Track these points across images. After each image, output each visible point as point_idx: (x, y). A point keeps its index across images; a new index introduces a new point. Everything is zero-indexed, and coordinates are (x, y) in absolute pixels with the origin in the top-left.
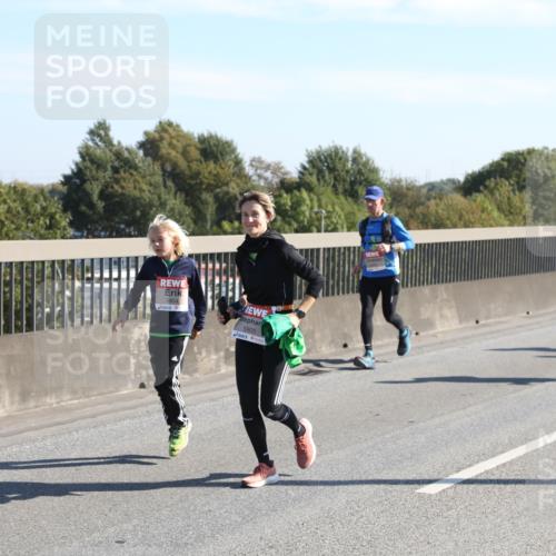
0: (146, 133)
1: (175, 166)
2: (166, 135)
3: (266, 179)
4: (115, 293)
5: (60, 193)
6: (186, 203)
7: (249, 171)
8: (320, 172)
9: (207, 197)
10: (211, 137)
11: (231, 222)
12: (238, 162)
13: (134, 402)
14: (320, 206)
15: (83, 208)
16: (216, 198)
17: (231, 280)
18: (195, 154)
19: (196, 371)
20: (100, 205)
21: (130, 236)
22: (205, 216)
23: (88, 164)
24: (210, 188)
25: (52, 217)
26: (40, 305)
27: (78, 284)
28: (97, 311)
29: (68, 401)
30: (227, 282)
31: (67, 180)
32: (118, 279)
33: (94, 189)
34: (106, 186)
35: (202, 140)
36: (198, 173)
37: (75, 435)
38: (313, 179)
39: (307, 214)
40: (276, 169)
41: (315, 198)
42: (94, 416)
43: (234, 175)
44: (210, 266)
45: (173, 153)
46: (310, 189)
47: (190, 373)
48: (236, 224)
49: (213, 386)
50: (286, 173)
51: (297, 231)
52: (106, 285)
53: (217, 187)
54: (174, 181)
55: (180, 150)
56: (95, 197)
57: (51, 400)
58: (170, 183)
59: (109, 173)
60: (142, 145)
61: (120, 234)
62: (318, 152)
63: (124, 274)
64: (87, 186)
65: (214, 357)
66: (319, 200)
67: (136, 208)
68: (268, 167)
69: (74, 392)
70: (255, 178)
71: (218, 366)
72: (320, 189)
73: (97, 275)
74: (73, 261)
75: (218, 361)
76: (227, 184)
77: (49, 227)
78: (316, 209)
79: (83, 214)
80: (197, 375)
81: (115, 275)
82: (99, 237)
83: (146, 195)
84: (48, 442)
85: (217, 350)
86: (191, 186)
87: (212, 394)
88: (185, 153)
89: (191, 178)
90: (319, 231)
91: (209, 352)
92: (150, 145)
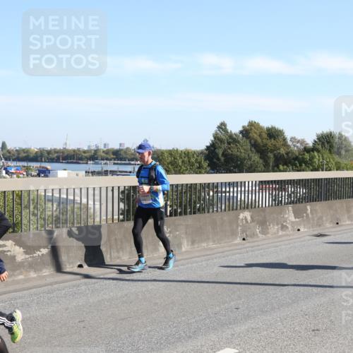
0: (243, 127)
1: (256, 141)
2: (253, 128)
3: (297, 147)
4: (227, 198)
5: (205, 153)
6: (261, 158)
7: (290, 143)
8: (323, 143)
9: (271, 155)
10: (273, 128)
11: (283, 165)
12: (285, 139)
13: (240, 247)
14: (323, 159)
15: (215, 160)
16: (275, 155)
17: (280, 193)
18: (265, 136)
19: (268, 233)
20: (222, 159)
21: (235, 172)
22: (269, 163)
23: (217, 141)
24: (272, 151)
25: (200, 163)
26: (195, 203)
27: (211, 193)
28: (219, 206)
29: (211, 245)
30: (279, 194)
31: (208, 148)
32: (229, 192)
33: (220, 152)
34: (225, 150)
35: (268, 130)
36: (267, 144)
37: (215, 261)
38: (320, 147)
39: (317, 162)
40: (302, 142)
41: (321, 155)
42: (222, 252)
43: (283, 145)
44: (271, 186)
45: (255, 135)
46: (318, 151)
47: (265, 235)
48: (285, 167)
49: (276, 240)
50: (307, 144)
51: (312, 171)
52: (224, 194)
53: (275, 150)
54: (255, 148)
55: (258, 134)
56: (220, 156)
57: (204, 245)
58: (253, 149)
59: (226, 145)
60: (241, 132)
61: (231, 172)
62: (322, 135)
63: (232, 190)
64: (217, 151)
65: (276, 227)
66: (322, 156)
67: (237, 160)
68: (298, 142)
69: (214, 241)
70: (292, 146)
71: (278, 231)
72: (323, 151)
73: (220, 189)
74: (209, 184)
75: (278, 229)
76: (279, 149)
77: (199, 168)
78: (321, 160)
79: (215, 163)
80: (269, 235)
81: (228, 190)
82: (222, 173)
83: (243, 155)
84: (203, 263)
85: (278, 224)
86: (263, 150)
87: (276, 244)
88: (260, 135)
89: (263, 146)
90: (322, 170)
91: (274, 225)
92: (245, 132)
